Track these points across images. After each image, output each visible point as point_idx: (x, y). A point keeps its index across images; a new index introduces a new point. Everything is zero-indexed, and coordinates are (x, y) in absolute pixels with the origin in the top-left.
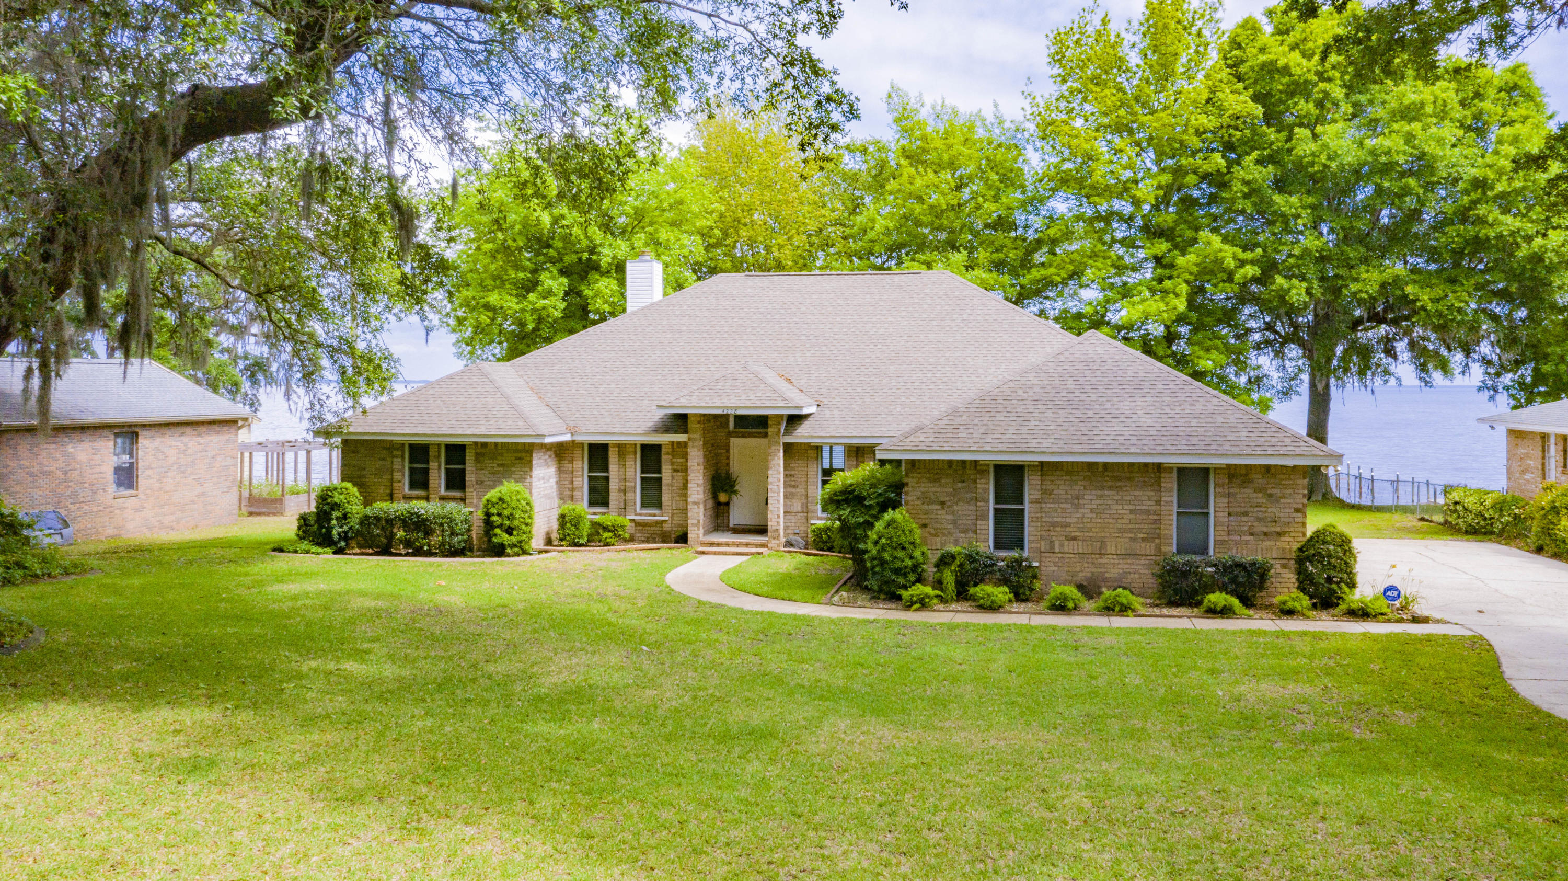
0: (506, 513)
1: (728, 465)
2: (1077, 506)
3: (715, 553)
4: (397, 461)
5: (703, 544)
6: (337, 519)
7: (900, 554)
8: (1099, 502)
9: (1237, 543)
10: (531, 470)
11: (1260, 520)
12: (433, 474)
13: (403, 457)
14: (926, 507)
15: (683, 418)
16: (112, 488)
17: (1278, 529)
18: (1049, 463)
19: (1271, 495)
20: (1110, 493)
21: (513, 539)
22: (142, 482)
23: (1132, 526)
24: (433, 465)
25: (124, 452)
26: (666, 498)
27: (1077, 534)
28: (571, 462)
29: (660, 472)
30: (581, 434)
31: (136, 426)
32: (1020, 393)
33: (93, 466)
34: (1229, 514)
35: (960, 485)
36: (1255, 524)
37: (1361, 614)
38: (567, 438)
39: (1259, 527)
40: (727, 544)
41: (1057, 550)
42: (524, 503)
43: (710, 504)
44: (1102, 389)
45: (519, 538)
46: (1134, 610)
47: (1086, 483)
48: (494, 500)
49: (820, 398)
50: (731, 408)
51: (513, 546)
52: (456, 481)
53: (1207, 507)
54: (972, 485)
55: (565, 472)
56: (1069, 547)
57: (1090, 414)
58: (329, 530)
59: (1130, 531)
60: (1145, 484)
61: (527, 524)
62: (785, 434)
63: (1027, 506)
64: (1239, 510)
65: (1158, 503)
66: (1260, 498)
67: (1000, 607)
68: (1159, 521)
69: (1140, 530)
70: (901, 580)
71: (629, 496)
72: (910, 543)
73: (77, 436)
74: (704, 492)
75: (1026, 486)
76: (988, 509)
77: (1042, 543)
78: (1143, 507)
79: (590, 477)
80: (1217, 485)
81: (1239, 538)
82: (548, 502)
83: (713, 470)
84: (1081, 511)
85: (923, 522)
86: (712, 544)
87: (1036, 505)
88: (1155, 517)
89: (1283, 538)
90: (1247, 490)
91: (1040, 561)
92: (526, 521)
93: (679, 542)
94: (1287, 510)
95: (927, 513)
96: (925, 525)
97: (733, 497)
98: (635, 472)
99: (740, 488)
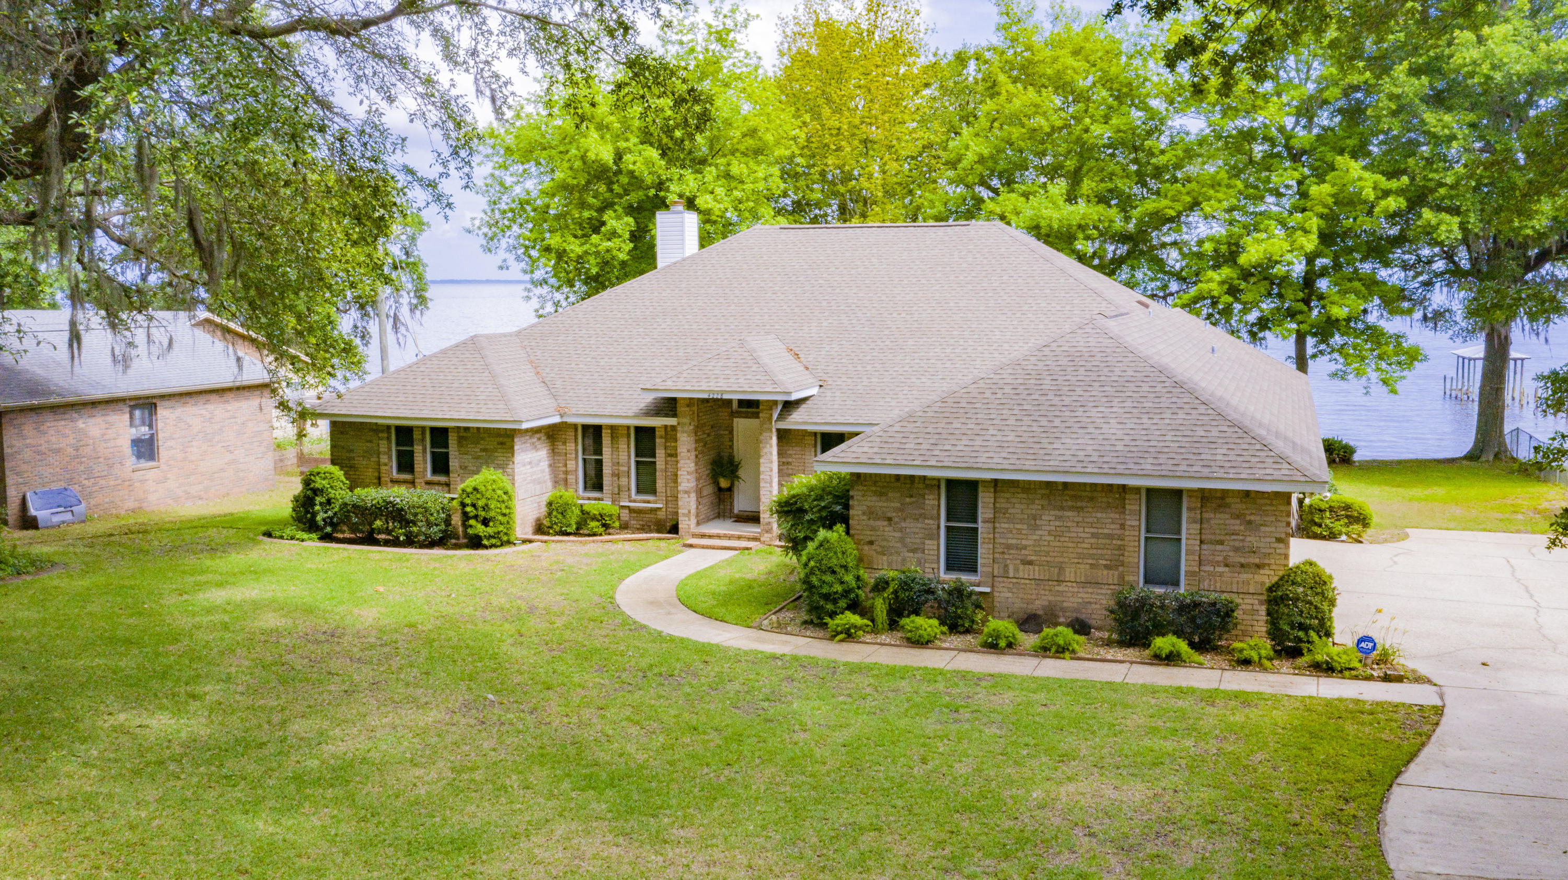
0: (481, 503)
1: (731, 447)
2: (1035, 527)
3: (703, 547)
4: (383, 445)
5: (694, 536)
6: (321, 504)
7: (829, 579)
8: (1057, 523)
9: (1210, 574)
10: (513, 455)
11: (1236, 550)
12: (418, 457)
13: (389, 439)
14: (872, 522)
15: (673, 401)
16: (131, 462)
17: (1257, 561)
18: (1004, 481)
19: (1250, 522)
20: (1070, 514)
21: (491, 530)
22: (163, 453)
23: (1095, 551)
24: (418, 448)
25: (143, 424)
26: (660, 484)
27: (1033, 558)
28: (564, 443)
29: (654, 456)
30: (569, 416)
31: (154, 397)
32: (988, 394)
33: (106, 441)
34: (1201, 542)
35: (908, 500)
36: (1231, 554)
37: (1326, 668)
38: (556, 420)
39: (1236, 559)
40: (719, 537)
41: (1011, 575)
42: (500, 492)
43: (709, 490)
44: (1079, 391)
45: (495, 530)
46: (1073, 651)
47: (1045, 502)
48: (469, 490)
49: (825, 377)
50: (718, 392)
51: (489, 538)
52: (441, 465)
53: (1179, 532)
54: (921, 500)
55: (559, 454)
56: (1024, 571)
57: (1057, 422)
58: (314, 515)
59: (1091, 556)
60: (1108, 506)
61: (504, 515)
63: (980, 525)
64: (1213, 537)
65: (1123, 526)
66: (1236, 525)
67: (927, 643)
68: (1121, 548)
69: (1102, 556)
70: (830, 607)
71: (624, 481)
72: (841, 566)
73: (86, 411)
74: (698, 479)
75: (980, 505)
76: (939, 527)
77: (996, 566)
78: (1106, 531)
79: (584, 460)
80: (1189, 509)
81: (1212, 569)
82: (538, 487)
83: (713, 454)
84: (1040, 532)
85: (869, 539)
86: (703, 536)
87: (991, 525)
88: (1119, 542)
89: (1262, 572)
90: (1222, 516)
91: (993, 587)
92: (504, 511)
93: (670, 532)
94: (1268, 540)
95: (873, 529)
96: (871, 543)
97: (736, 483)
98: (629, 456)
99: (741, 473)
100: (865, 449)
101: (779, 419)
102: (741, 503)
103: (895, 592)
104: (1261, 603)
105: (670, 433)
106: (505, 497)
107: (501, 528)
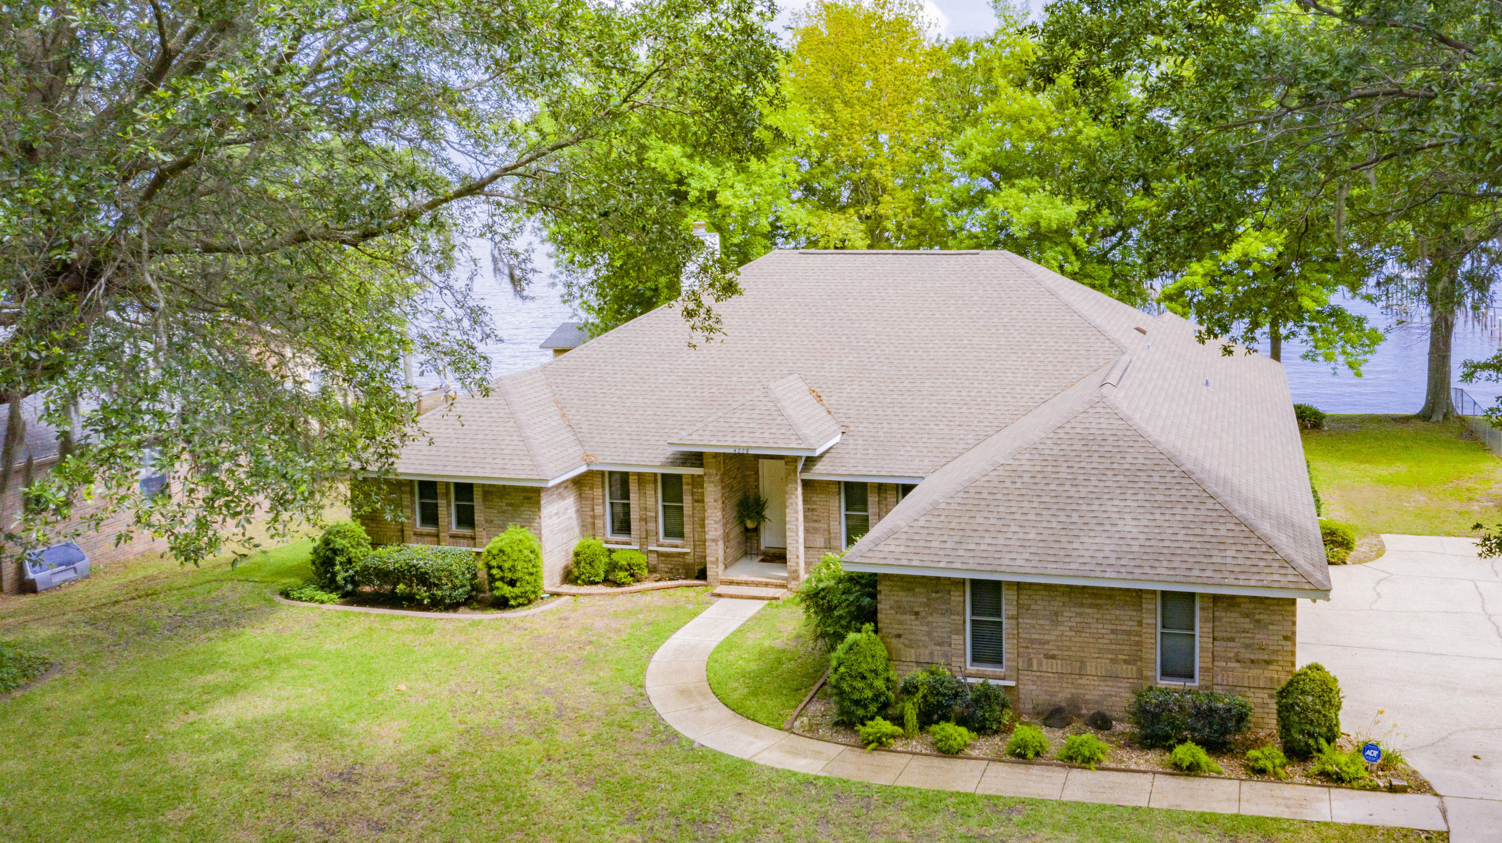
0: (507, 565)
1: (757, 487)
2: (1056, 623)
3: (731, 597)
4: (406, 498)
5: (723, 583)
6: (341, 563)
7: (859, 684)
8: (1078, 620)
9: (1224, 669)
10: (539, 510)
11: (1247, 646)
12: (442, 510)
13: (412, 493)
14: (899, 617)
15: (699, 454)
17: (1266, 657)
18: (1025, 583)
19: (1259, 622)
20: (1090, 611)
21: (517, 591)
23: (1114, 647)
24: (442, 502)
26: (687, 529)
27: (1055, 652)
28: (592, 488)
29: (681, 501)
30: (596, 463)
32: (1008, 483)
34: (1214, 639)
35: (934, 596)
36: (1242, 651)
37: (1336, 777)
38: (583, 470)
39: (1247, 655)
40: (746, 584)
41: (1035, 668)
42: (526, 552)
43: (736, 531)
44: (1094, 481)
45: (524, 588)
46: (1098, 761)
47: (1066, 599)
48: (495, 552)
49: (847, 422)
50: (743, 448)
51: (518, 598)
52: (466, 518)
53: (1193, 629)
54: (947, 596)
55: (586, 499)
56: (1047, 665)
57: (1075, 517)
58: (335, 574)
59: (1111, 651)
60: (1125, 605)
61: (531, 574)
62: (803, 470)
63: (1004, 619)
64: (1225, 635)
65: (1140, 623)
66: (1246, 624)
67: (957, 752)
68: (1138, 644)
69: (1120, 652)
70: (860, 713)
71: (651, 526)
72: (871, 671)
74: (725, 525)
75: (1004, 602)
76: (964, 622)
77: (1020, 660)
78: (1125, 628)
79: (612, 504)
80: (1202, 610)
81: (1224, 664)
82: (565, 535)
83: (739, 496)
84: (1061, 628)
85: (896, 632)
86: (731, 583)
87: (1014, 622)
88: (1137, 638)
89: (1271, 667)
90: (1232, 615)
91: (1018, 680)
92: (531, 570)
93: (698, 578)
94: (1276, 637)
95: (901, 623)
96: (899, 636)
97: (762, 524)
98: (656, 501)
99: (767, 513)
100: (892, 548)
102: (767, 540)
103: (924, 697)
104: (1271, 696)
105: (697, 480)
106: (532, 556)
107: (528, 588)
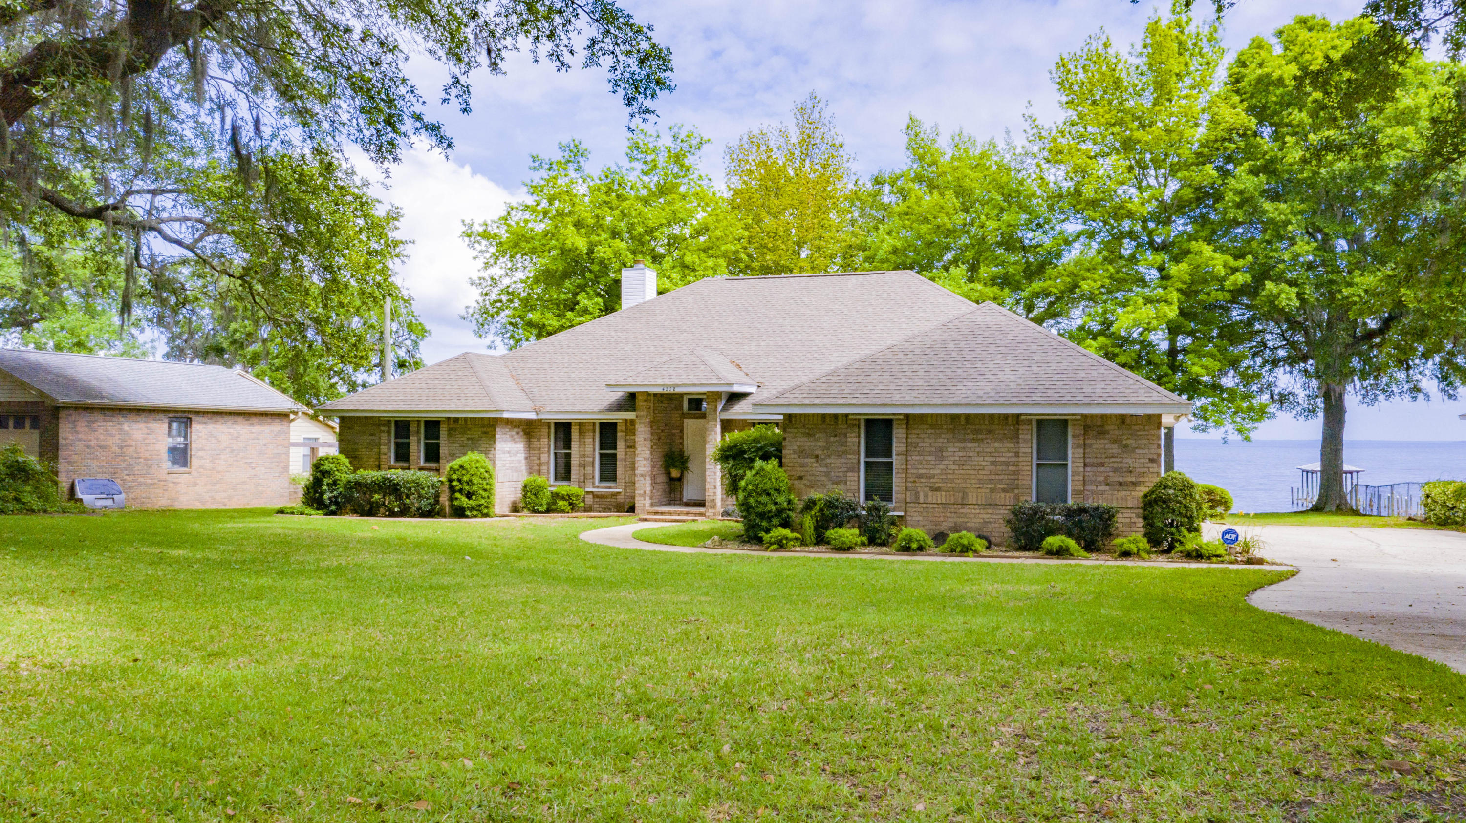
0: (465, 478)
1: (682, 444)
2: (941, 459)
3: (655, 520)
4: (384, 437)
5: (648, 513)
6: (328, 485)
7: (764, 500)
8: (961, 454)
9: (1093, 492)
10: (494, 443)
11: (1115, 470)
12: (413, 448)
13: (389, 432)
14: (801, 460)
15: (634, 395)
16: (167, 465)
17: (1133, 479)
18: (915, 415)
19: (1126, 446)
20: (972, 445)
21: (472, 503)
22: (195, 462)
23: (993, 477)
24: (413, 439)
25: (179, 435)
26: (620, 471)
27: (940, 485)
28: (539, 439)
29: (615, 448)
30: (544, 413)
31: (191, 412)
32: (900, 355)
33: (147, 444)
34: (1085, 465)
35: (832, 439)
36: (1111, 474)
37: (1197, 555)
38: (532, 416)
39: (1115, 478)
40: (670, 513)
41: (921, 500)
42: (482, 471)
43: (662, 478)
44: (978, 351)
45: (477, 503)
46: (975, 551)
47: (949, 436)
48: (456, 467)
49: (762, 380)
50: (670, 386)
51: (472, 509)
52: (433, 455)
53: (1065, 458)
54: (843, 439)
55: (534, 449)
56: (933, 497)
57: (959, 372)
58: (322, 494)
59: (991, 481)
60: (1005, 437)
61: (485, 490)
62: (724, 409)
63: (895, 459)
64: (1095, 461)
65: (1017, 454)
66: (1115, 449)
67: (850, 548)
68: (1015, 472)
69: (1000, 481)
70: (764, 524)
71: (589, 470)
72: (775, 490)
73: (132, 416)
74: (653, 467)
75: (895, 440)
76: (859, 462)
77: (908, 494)
78: (1003, 459)
79: (555, 454)
80: (1074, 436)
81: (1094, 488)
82: (515, 474)
83: (666, 449)
84: (945, 463)
85: (799, 474)
86: (656, 513)
87: (904, 457)
88: (1014, 468)
89: (1135, 488)
90: (1102, 441)
91: (906, 511)
92: (485, 487)
93: (627, 511)
94: (1142, 461)
95: (803, 465)
96: (800, 478)
97: (686, 473)
98: (594, 450)
99: (690, 465)
101: (722, 411)
102: (689, 493)
103: (821, 510)
104: (1138, 515)
105: (630, 425)
106: (487, 475)
107: (482, 501)
